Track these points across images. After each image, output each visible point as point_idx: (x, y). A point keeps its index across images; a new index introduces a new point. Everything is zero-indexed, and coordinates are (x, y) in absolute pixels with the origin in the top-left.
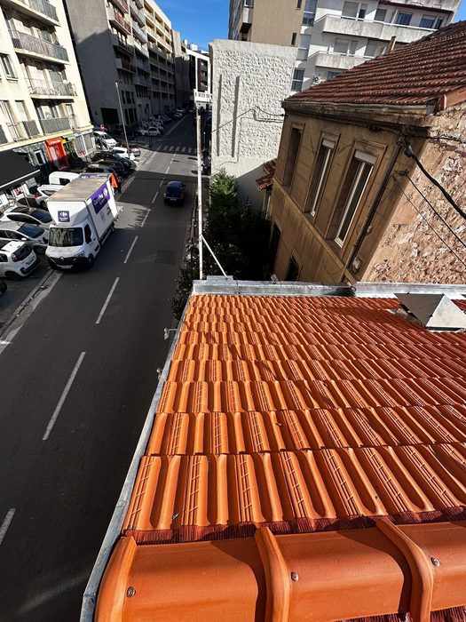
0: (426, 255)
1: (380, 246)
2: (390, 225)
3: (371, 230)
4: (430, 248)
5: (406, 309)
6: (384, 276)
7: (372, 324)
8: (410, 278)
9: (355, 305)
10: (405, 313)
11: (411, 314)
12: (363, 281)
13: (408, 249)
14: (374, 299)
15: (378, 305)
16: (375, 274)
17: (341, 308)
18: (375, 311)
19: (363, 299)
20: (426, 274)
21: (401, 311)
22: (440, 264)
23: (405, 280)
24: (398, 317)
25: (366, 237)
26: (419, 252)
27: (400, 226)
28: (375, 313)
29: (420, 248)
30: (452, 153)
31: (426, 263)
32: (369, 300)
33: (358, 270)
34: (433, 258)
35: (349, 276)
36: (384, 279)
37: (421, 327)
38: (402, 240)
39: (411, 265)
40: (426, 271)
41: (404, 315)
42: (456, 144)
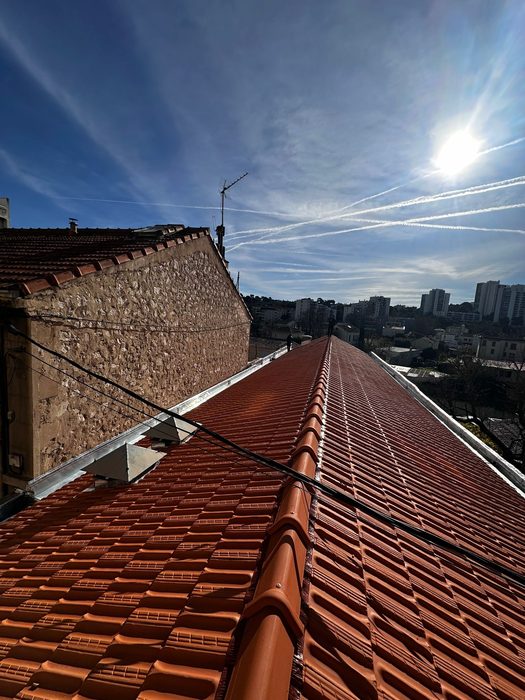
0: (92, 414)
1: (35, 427)
2: (35, 402)
3: (13, 415)
4: (93, 408)
5: (103, 478)
6: (60, 456)
7: (74, 522)
8: (92, 442)
9: (41, 513)
10: (103, 482)
11: (110, 479)
12: (38, 476)
13: (71, 418)
14: (64, 488)
15: (72, 492)
16: (48, 461)
17: (19, 532)
18: (71, 501)
19: (50, 497)
20: (104, 431)
21: (99, 483)
22: (111, 417)
23: (88, 448)
24: (99, 490)
25: (11, 425)
26: (85, 416)
27: (48, 400)
28: (72, 504)
29: (83, 412)
30: (62, 327)
31: (97, 422)
32: (58, 494)
33: (22, 468)
34: (101, 415)
35: (11, 481)
36: (64, 460)
37: (126, 485)
38: (60, 411)
39: (84, 430)
40: (102, 429)
41: (104, 485)
42: (61, 320)
